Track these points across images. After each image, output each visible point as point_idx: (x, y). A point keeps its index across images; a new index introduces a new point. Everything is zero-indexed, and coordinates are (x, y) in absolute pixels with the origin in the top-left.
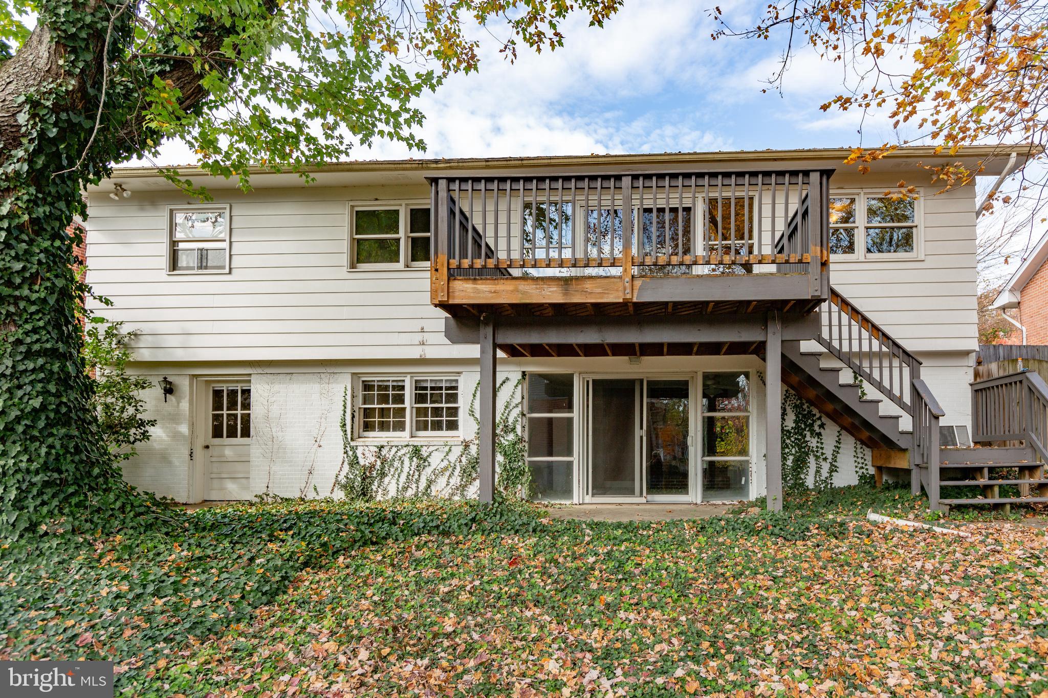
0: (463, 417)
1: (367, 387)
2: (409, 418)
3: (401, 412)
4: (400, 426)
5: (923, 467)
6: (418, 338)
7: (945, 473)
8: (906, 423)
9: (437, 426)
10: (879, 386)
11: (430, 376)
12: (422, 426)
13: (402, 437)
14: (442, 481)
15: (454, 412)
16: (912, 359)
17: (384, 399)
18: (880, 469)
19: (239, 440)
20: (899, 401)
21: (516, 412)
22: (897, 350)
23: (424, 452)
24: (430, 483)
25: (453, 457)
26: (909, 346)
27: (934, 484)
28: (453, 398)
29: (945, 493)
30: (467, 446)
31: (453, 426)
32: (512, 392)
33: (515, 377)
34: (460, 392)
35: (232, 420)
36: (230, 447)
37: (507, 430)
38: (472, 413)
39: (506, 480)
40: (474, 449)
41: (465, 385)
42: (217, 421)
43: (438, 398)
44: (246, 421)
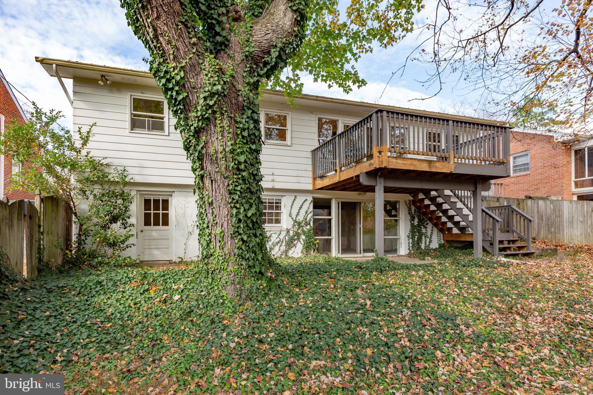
0: (285, 217)
9: (271, 221)
14: (277, 248)
15: (278, 214)
18: (446, 241)
19: (161, 227)
21: (310, 215)
25: (282, 237)
30: (288, 231)
32: (308, 206)
33: (310, 199)
34: (282, 205)
35: (157, 216)
36: (155, 231)
37: (307, 224)
38: (290, 215)
39: (307, 247)
40: (291, 233)
41: (286, 201)
42: (147, 217)
43: (271, 208)
44: (166, 217)
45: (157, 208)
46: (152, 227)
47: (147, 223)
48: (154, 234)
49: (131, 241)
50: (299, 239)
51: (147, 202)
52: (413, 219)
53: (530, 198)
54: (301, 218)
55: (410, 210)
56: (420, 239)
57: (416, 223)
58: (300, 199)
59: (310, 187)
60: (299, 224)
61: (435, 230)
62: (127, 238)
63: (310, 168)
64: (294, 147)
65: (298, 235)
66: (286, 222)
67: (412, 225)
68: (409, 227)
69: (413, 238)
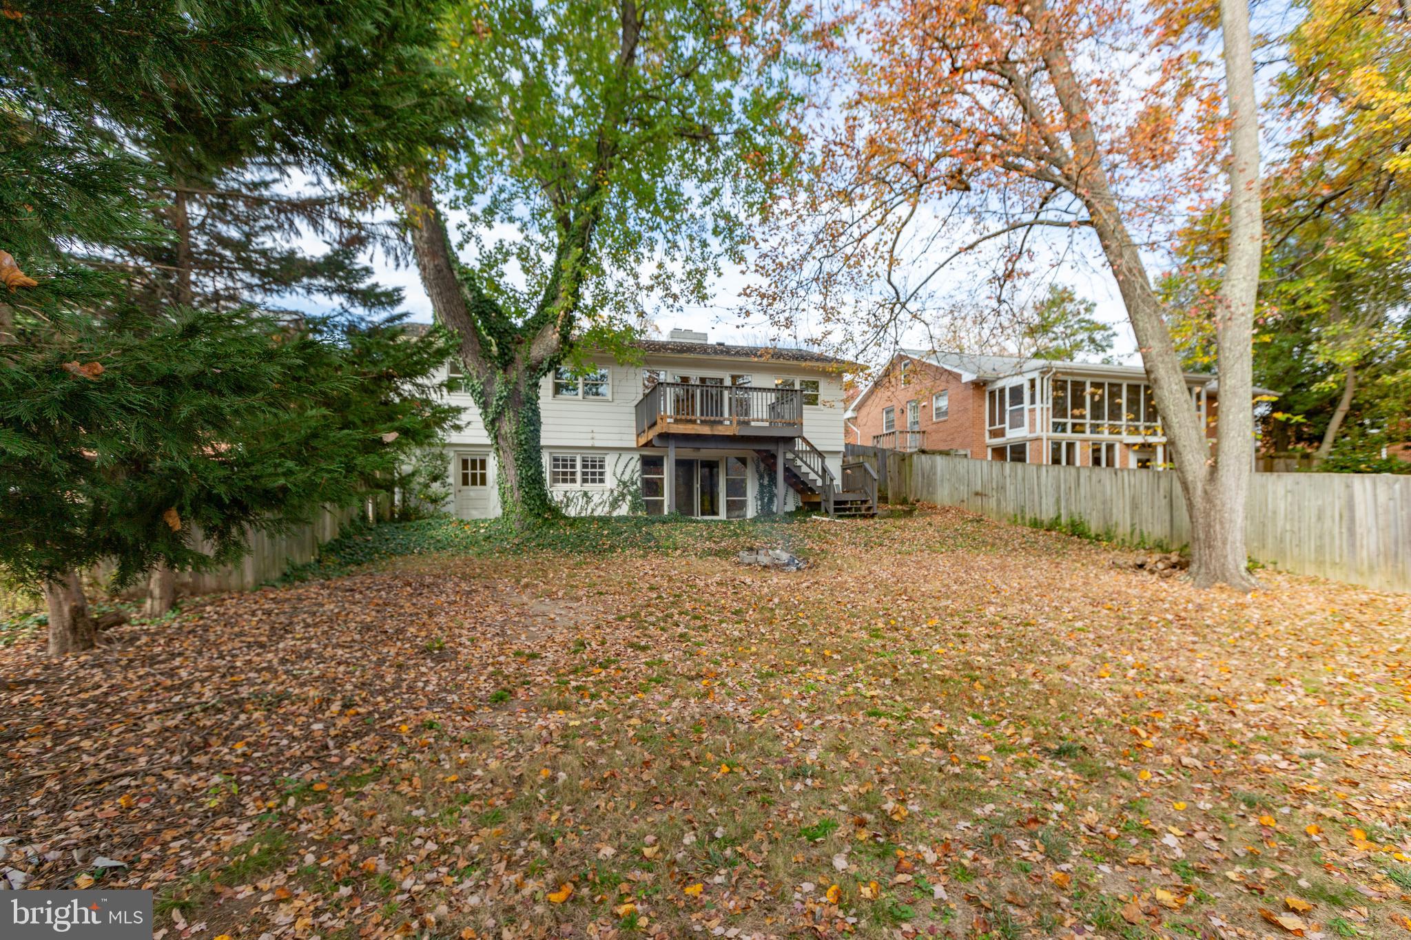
0: (608, 477)
1: (556, 459)
2: (579, 477)
3: (573, 474)
4: (573, 481)
5: (827, 501)
6: (590, 435)
7: (836, 503)
8: (819, 483)
9: (593, 481)
10: (809, 466)
11: (590, 455)
12: (585, 481)
13: (577, 486)
14: (599, 509)
15: (601, 474)
16: (821, 454)
17: (565, 466)
18: (804, 503)
19: (479, 487)
20: (817, 473)
21: (637, 475)
22: (814, 450)
23: (590, 494)
24: (593, 510)
25: (605, 497)
26: (819, 448)
27: (832, 507)
28: (601, 467)
29: (836, 510)
30: (612, 491)
31: (602, 481)
32: (636, 465)
33: (637, 456)
34: (606, 464)
35: (474, 476)
36: (473, 491)
37: (633, 483)
38: (614, 474)
39: (634, 507)
40: (616, 493)
41: (610, 460)
42: (465, 476)
43: (594, 466)
44: (483, 477)
45: (474, 467)
46: (470, 487)
47: (465, 483)
48: (472, 494)
49: (451, 498)
50: (624, 500)
51: (465, 462)
52: (761, 477)
53: (923, 452)
54: (626, 477)
55: (758, 467)
56: (771, 501)
57: (766, 482)
58: (625, 457)
59: (634, 445)
60: (624, 483)
61: (791, 491)
62: (447, 495)
63: (634, 424)
64: (616, 402)
65: (623, 495)
66: (610, 482)
67: (761, 485)
68: (757, 487)
69: (762, 499)
